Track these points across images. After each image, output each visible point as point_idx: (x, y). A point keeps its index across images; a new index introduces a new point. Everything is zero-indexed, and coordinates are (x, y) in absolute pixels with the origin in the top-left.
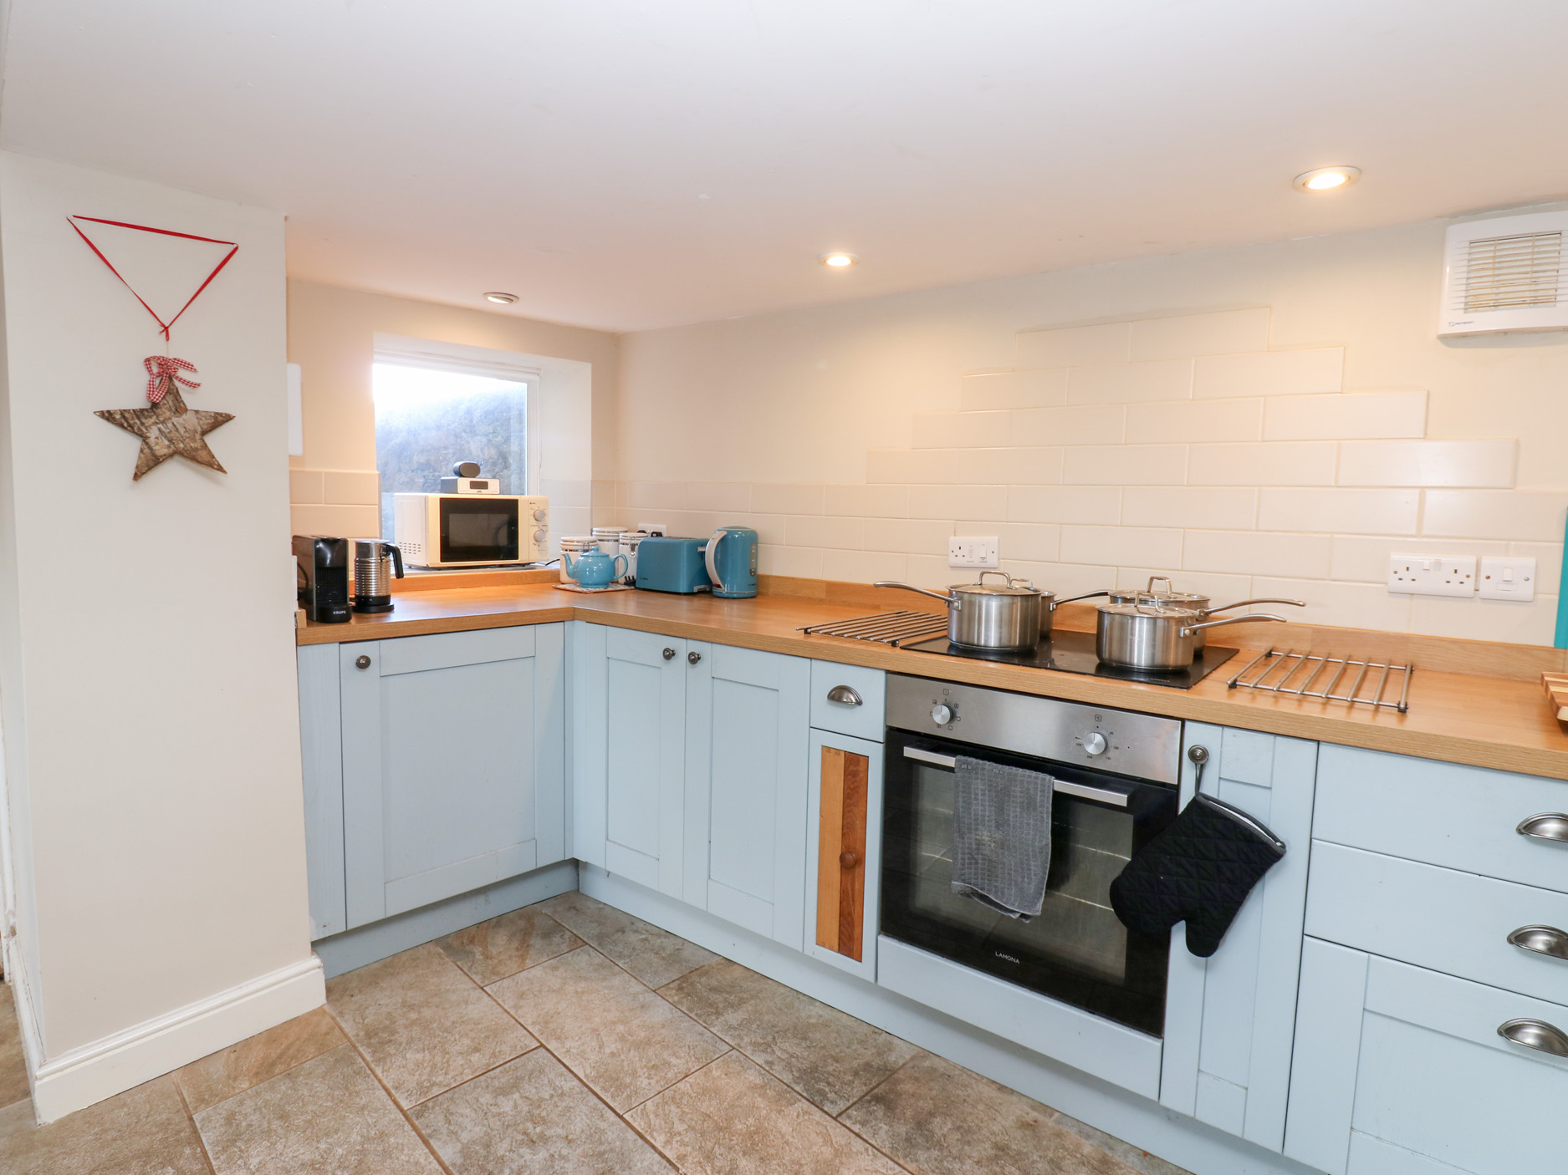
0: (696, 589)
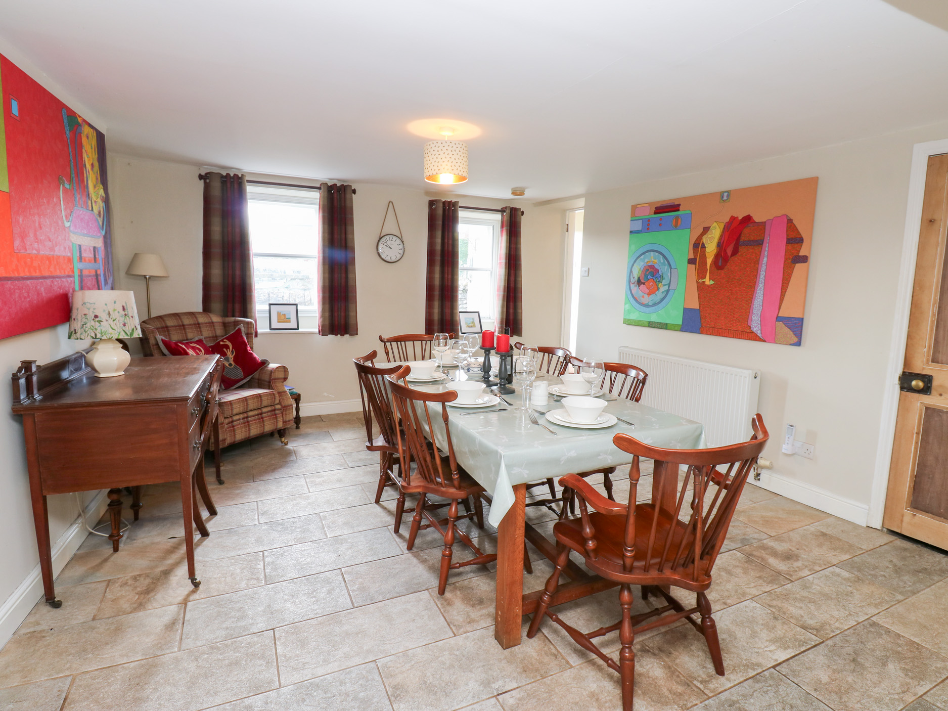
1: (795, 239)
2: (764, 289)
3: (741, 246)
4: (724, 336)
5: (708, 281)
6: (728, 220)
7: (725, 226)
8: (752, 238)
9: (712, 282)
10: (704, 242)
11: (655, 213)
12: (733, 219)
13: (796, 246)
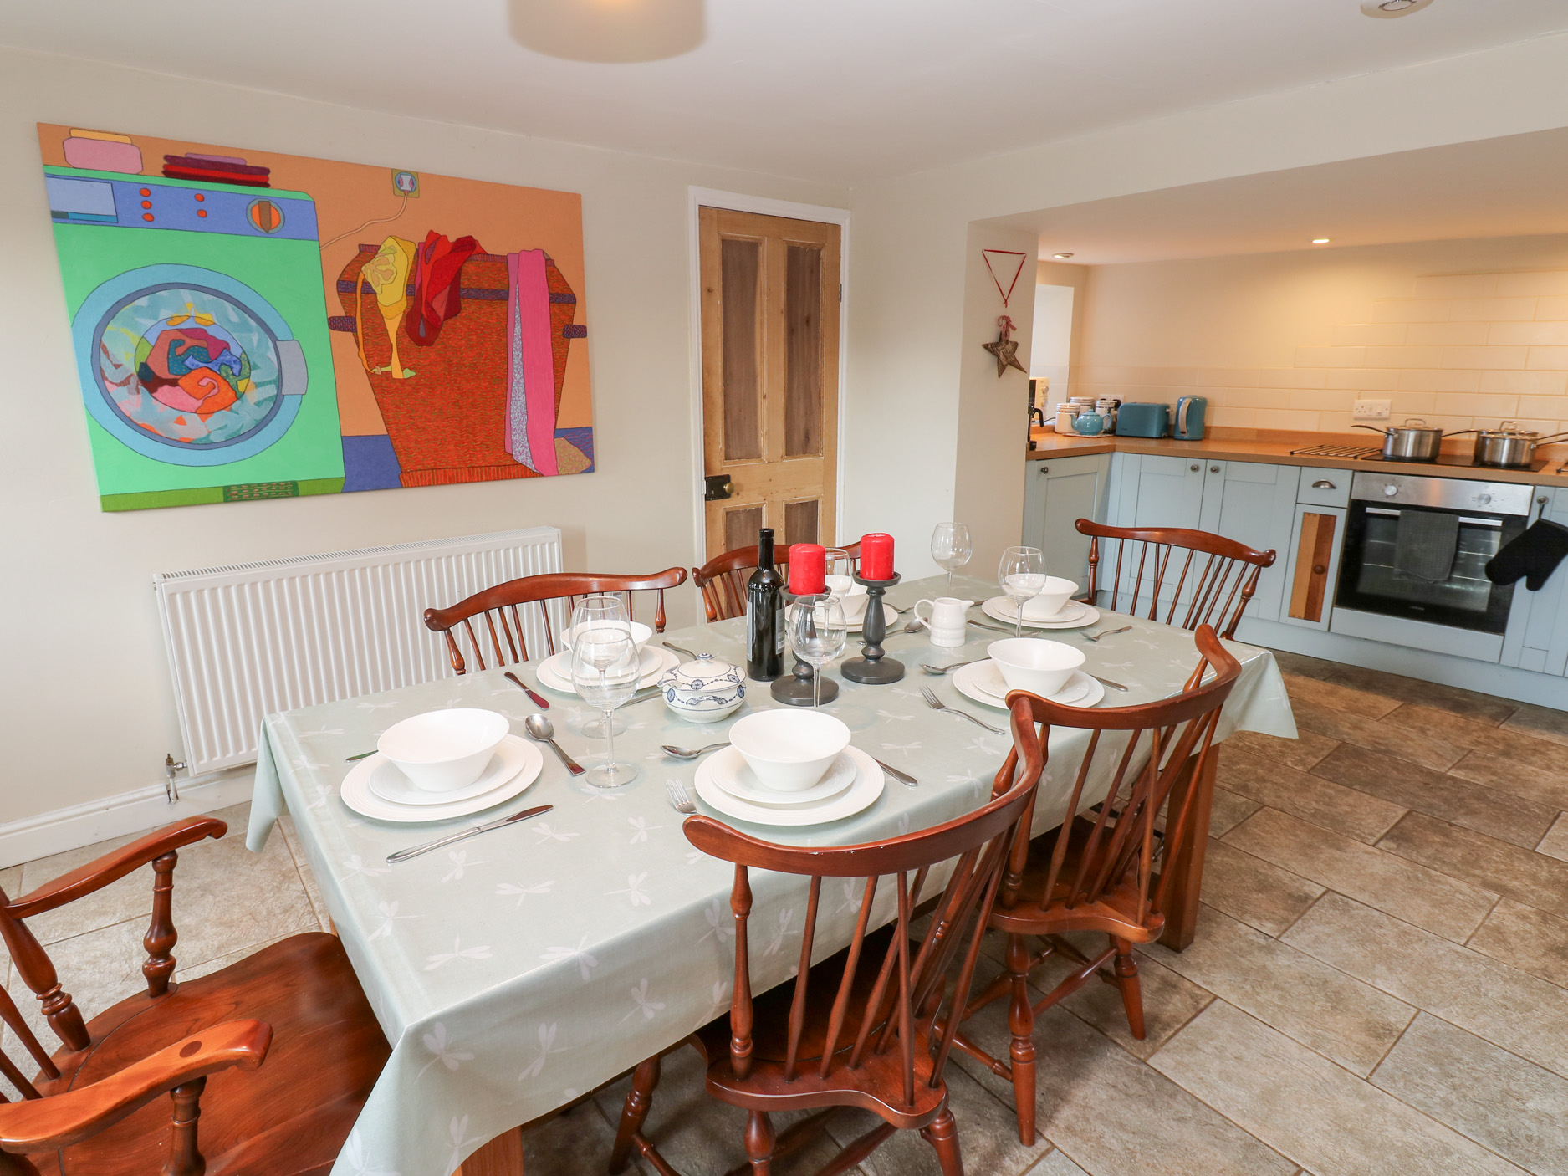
0: (1163, 435)
1: (563, 298)
2: (524, 384)
3: (464, 299)
4: (462, 482)
5: (397, 370)
6: (423, 239)
7: (417, 251)
8: (486, 286)
9: (409, 373)
10: (369, 280)
11: (168, 173)
12: (434, 239)
13: (565, 307)
